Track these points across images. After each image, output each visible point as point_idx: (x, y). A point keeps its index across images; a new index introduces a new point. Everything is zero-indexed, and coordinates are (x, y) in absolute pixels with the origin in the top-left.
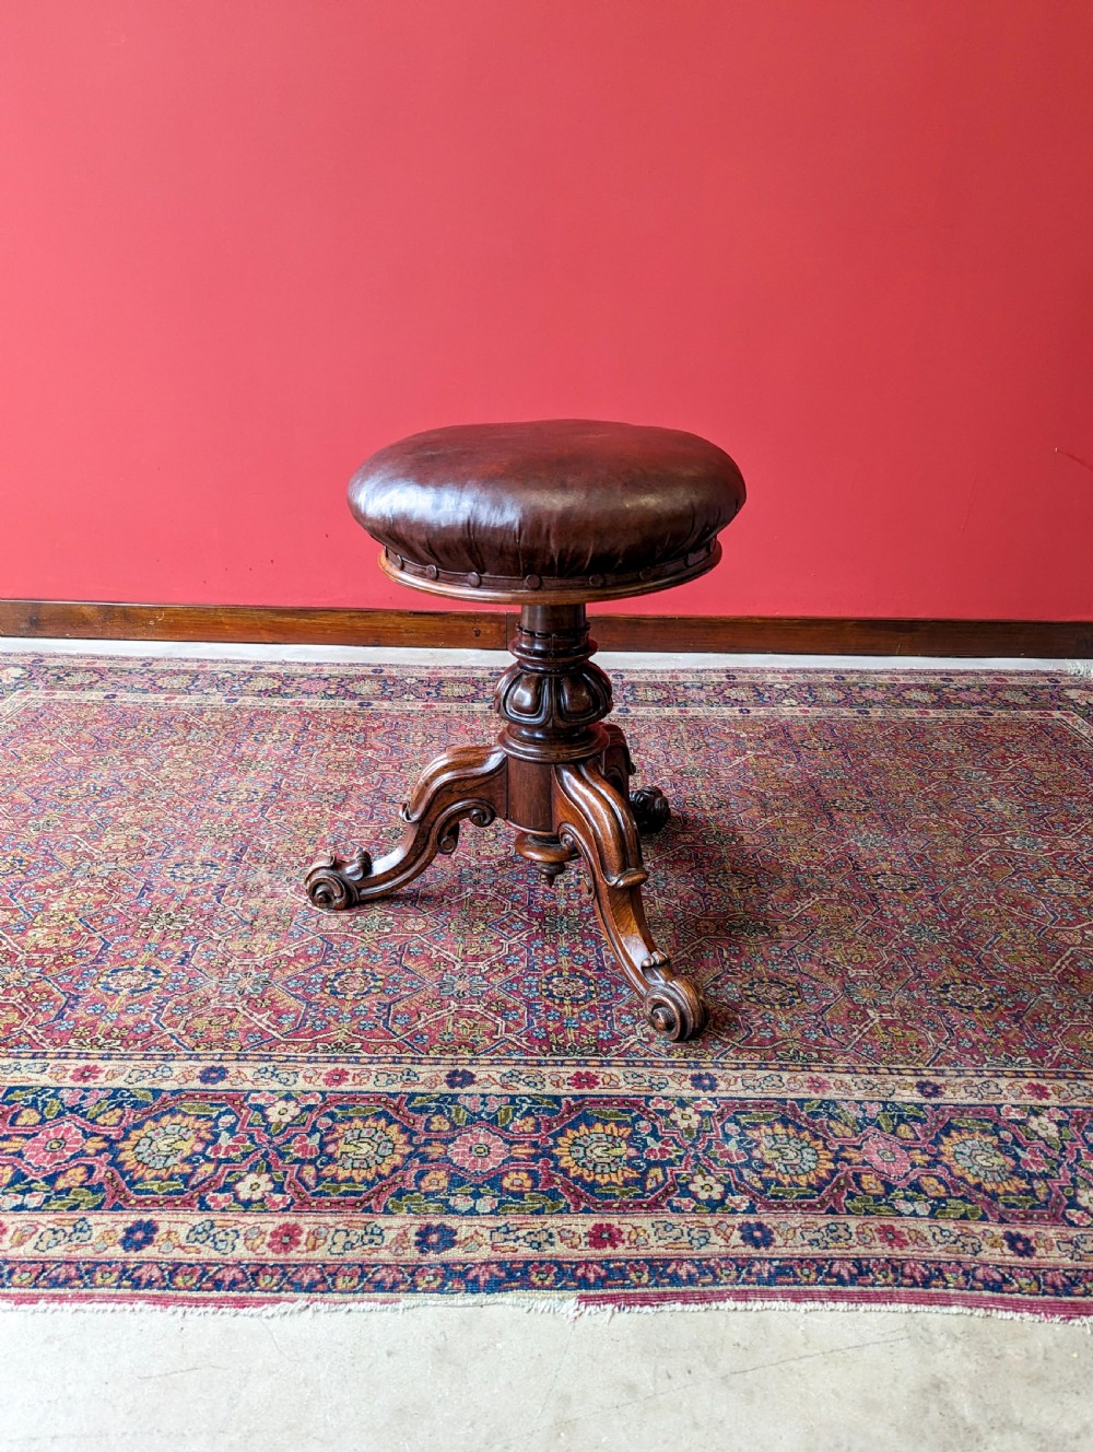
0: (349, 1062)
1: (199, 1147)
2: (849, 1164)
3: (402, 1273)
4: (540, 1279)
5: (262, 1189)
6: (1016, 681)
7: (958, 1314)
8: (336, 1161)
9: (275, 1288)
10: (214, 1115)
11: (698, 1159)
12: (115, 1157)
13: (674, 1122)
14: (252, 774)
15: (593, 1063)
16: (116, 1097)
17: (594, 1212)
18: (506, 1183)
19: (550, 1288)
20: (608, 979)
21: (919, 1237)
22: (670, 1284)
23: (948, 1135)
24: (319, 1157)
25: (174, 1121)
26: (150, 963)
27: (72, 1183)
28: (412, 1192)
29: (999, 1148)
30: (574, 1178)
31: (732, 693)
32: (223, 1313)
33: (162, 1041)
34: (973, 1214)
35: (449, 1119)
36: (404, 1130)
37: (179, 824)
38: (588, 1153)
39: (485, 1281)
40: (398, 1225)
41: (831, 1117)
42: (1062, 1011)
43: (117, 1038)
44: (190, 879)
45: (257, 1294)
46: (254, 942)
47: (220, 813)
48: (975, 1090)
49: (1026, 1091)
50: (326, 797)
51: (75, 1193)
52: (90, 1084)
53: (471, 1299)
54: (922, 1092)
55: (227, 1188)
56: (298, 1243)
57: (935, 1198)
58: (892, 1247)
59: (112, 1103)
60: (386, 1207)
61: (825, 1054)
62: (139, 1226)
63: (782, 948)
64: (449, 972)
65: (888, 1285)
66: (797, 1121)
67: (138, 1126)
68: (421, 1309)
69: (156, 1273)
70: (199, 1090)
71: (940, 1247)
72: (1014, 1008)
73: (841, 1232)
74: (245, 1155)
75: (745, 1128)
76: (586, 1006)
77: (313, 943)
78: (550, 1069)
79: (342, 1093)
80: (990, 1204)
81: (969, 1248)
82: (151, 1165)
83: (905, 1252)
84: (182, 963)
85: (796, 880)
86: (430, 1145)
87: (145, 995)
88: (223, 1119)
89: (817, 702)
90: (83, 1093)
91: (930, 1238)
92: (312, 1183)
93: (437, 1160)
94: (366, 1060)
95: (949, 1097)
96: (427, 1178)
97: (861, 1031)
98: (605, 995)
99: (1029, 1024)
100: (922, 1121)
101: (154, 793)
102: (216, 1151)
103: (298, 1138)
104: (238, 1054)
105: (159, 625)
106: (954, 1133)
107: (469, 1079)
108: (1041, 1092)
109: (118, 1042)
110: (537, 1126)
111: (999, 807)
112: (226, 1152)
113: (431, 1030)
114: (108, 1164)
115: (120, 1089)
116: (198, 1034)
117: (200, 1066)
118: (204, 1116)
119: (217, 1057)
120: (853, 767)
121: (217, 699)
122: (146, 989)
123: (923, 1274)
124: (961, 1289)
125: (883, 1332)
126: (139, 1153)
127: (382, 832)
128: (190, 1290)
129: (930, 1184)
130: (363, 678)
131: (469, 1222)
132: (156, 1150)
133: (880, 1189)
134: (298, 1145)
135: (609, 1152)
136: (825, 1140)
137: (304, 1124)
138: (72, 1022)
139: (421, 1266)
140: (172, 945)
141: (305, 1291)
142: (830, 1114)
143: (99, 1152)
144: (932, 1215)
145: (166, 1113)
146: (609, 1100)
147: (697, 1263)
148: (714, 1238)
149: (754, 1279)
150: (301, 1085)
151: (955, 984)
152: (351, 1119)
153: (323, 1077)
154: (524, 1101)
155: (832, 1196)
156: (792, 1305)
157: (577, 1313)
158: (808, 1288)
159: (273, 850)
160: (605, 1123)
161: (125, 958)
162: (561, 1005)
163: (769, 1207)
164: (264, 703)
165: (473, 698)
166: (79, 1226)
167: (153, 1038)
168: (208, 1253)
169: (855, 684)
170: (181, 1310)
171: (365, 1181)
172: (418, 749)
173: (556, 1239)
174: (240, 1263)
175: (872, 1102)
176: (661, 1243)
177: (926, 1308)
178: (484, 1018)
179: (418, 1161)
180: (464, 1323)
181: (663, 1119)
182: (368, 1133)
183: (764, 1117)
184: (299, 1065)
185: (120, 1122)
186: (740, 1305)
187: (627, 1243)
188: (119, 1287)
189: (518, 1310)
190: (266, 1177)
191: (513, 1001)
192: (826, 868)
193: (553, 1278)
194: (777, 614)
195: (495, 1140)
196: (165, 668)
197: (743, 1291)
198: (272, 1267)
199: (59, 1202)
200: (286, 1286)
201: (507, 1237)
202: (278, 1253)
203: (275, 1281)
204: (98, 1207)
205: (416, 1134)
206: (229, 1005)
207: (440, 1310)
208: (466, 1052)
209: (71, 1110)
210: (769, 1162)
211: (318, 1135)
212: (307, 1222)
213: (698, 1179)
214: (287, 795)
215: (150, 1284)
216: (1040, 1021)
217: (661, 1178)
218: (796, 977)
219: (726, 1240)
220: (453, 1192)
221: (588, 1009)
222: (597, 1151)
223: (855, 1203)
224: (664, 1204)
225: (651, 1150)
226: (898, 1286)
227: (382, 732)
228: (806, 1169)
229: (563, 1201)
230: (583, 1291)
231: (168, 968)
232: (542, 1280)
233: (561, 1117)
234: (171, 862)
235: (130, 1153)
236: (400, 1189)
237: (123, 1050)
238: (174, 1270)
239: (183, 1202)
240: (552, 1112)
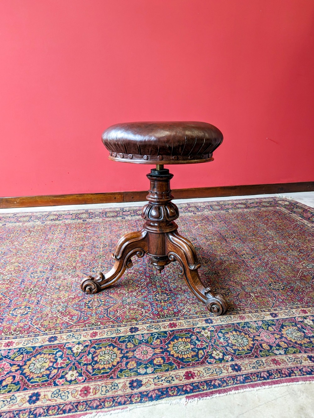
0: (97, 329)
1: (51, 364)
2: (258, 341)
3: (127, 398)
4: (172, 393)
5: (75, 376)
6: (264, 200)
7: (301, 384)
8: (98, 363)
9: (85, 410)
10: (55, 353)
11: (213, 346)
12: (22, 371)
13: (203, 335)
14: (53, 244)
15: (174, 320)
16: (20, 351)
17: (185, 368)
18: (155, 362)
19: (176, 395)
20: (173, 293)
21: (284, 361)
22: (214, 388)
23: (283, 328)
24: (92, 362)
25: (41, 357)
26: (26, 305)
27: (8, 383)
28: (125, 370)
29: (298, 330)
30: (176, 357)
31: (190, 209)
33: (34, 330)
34: (297, 351)
35: (133, 343)
36: (119, 349)
37: (31, 261)
38: (179, 349)
39: (155, 396)
40: (123, 381)
41: (248, 327)
42: (304, 288)
43: (18, 331)
44: (37, 277)
45: (78, 413)
46: (60, 294)
47: (44, 256)
48: (287, 314)
49: (301, 312)
50: (77, 248)
51: (10, 386)
52: (11, 347)
53: (151, 403)
54: (272, 316)
55: (62, 377)
56: (90, 393)
57: (285, 348)
58: (277, 365)
59: (19, 353)
60: (117, 376)
61: (242, 308)
62: (34, 395)
63: (222, 278)
64: (124, 297)
65: (279, 378)
66: (239, 330)
67: (29, 360)
68: (135, 409)
69: (42, 411)
70: (48, 345)
71: (290, 363)
72: (291, 288)
73: (261, 363)
74: (67, 365)
75: (224, 334)
76: (168, 302)
77: (80, 292)
78: (161, 323)
79: (97, 339)
80: (301, 347)
81: (298, 362)
82: (35, 373)
83: (281, 366)
84: (37, 304)
85: (221, 258)
86: (128, 353)
87: (26, 315)
88: (58, 354)
89: (214, 210)
90: (8, 351)
91: (287, 361)
92: (91, 371)
93: (131, 358)
94: (103, 328)
95: (280, 317)
96: (129, 364)
97: (250, 300)
98: (173, 298)
99: (296, 292)
100: (275, 325)
101: (22, 252)
102: (57, 365)
103: (84, 357)
104: (60, 331)
105: (18, 203)
106: (284, 327)
107: (137, 329)
108: (305, 312)
109: (19, 332)
110: (161, 342)
111: (270, 233)
112: (61, 365)
113: (122, 315)
114: (20, 374)
115: (21, 348)
116: (46, 326)
117: (48, 337)
118: (51, 354)
119: (53, 333)
120: (228, 226)
121: (39, 223)
122: (26, 314)
123: (288, 372)
124: (300, 375)
125: (281, 393)
126: (30, 369)
127: (96, 257)
128: (55, 415)
129: (282, 344)
130: (83, 213)
131: (146, 377)
132: (36, 367)
133: (268, 348)
134: (85, 359)
135: (185, 347)
136: (248, 335)
137: (85, 352)
138: (2, 327)
139: (132, 395)
140: (33, 299)
141: (95, 409)
142: (248, 326)
143: (16, 371)
144: (285, 353)
145: (38, 354)
146: (182, 331)
147: (220, 380)
148: (223, 371)
149: (239, 382)
150: (83, 339)
151: (272, 283)
152: (101, 348)
153: (89, 335)
154: (155, 334)
155: (255, 352)
156: (252, 389)
157: (186, 402)
158: (255, 382)
159: (63, 265)
160: (182, 338)
161: (18, 304)
162: (161, 303)
163: (237, 358)
164: (54, 222)
165: (117, 216)
166: (12, 398)
167: (30, 330)
168: (59, 401)
169: (223, 204)
171: (109, 368)
172: (103, 232)
173: (175, 378)
174: (71, 403)
175: (259, 321)
176: (208, 375)
177: (292, 383)
178: (138, 310)
179: (125, 359)
180: (150, 412)
181: (199, 335)
182: (107, 352)
183: (229, 330)
184: (81, 332)
185: (23, 359)
186: (237, 392)
187: (197, 376)
189: (167, 405)
190: (75, 371)
191: (146, 303)
192: (228, 254)
193: (177, 392)
194: (199, 187)
195: (149, 348)
196: (21, 215)
197: (236, 387)
198: (82, 402)
199: (4, 390)
200: (88, 408)
201: (159, 380)
202: (84, 397)
203: (84, 407)
204: (18, 390)
205: (123, 350)
206: (55, 316)
207: (142, 409)
208: (134, 321)
209: (5, 357)
210: (234, 344)
211: (91, 355)
212: (92, 385)
213: (214, 352)
214: (65, 249)
215: (40, 415)
216: (299, 291)
217: (203, 354)
218: (228, 286)
219: (227, 371)
220: (138, 368)
221: (169, 303)
222: (182, 348)
223: (263, 353)
224: (206, 362)
225: (198, 345)
226: (282, 377)
227: (91, 228)
228: (246, 344)
229: (174, 365)
230: (187, 395)
231: (33, 306)
232: (173, 393)
233: (168, 338)
234: (30, 273)
235: (28, 369)
236: (121, 369)
237: (21, 335)
238: (48, 409)
239: (48, 384)
240: (165, 337)
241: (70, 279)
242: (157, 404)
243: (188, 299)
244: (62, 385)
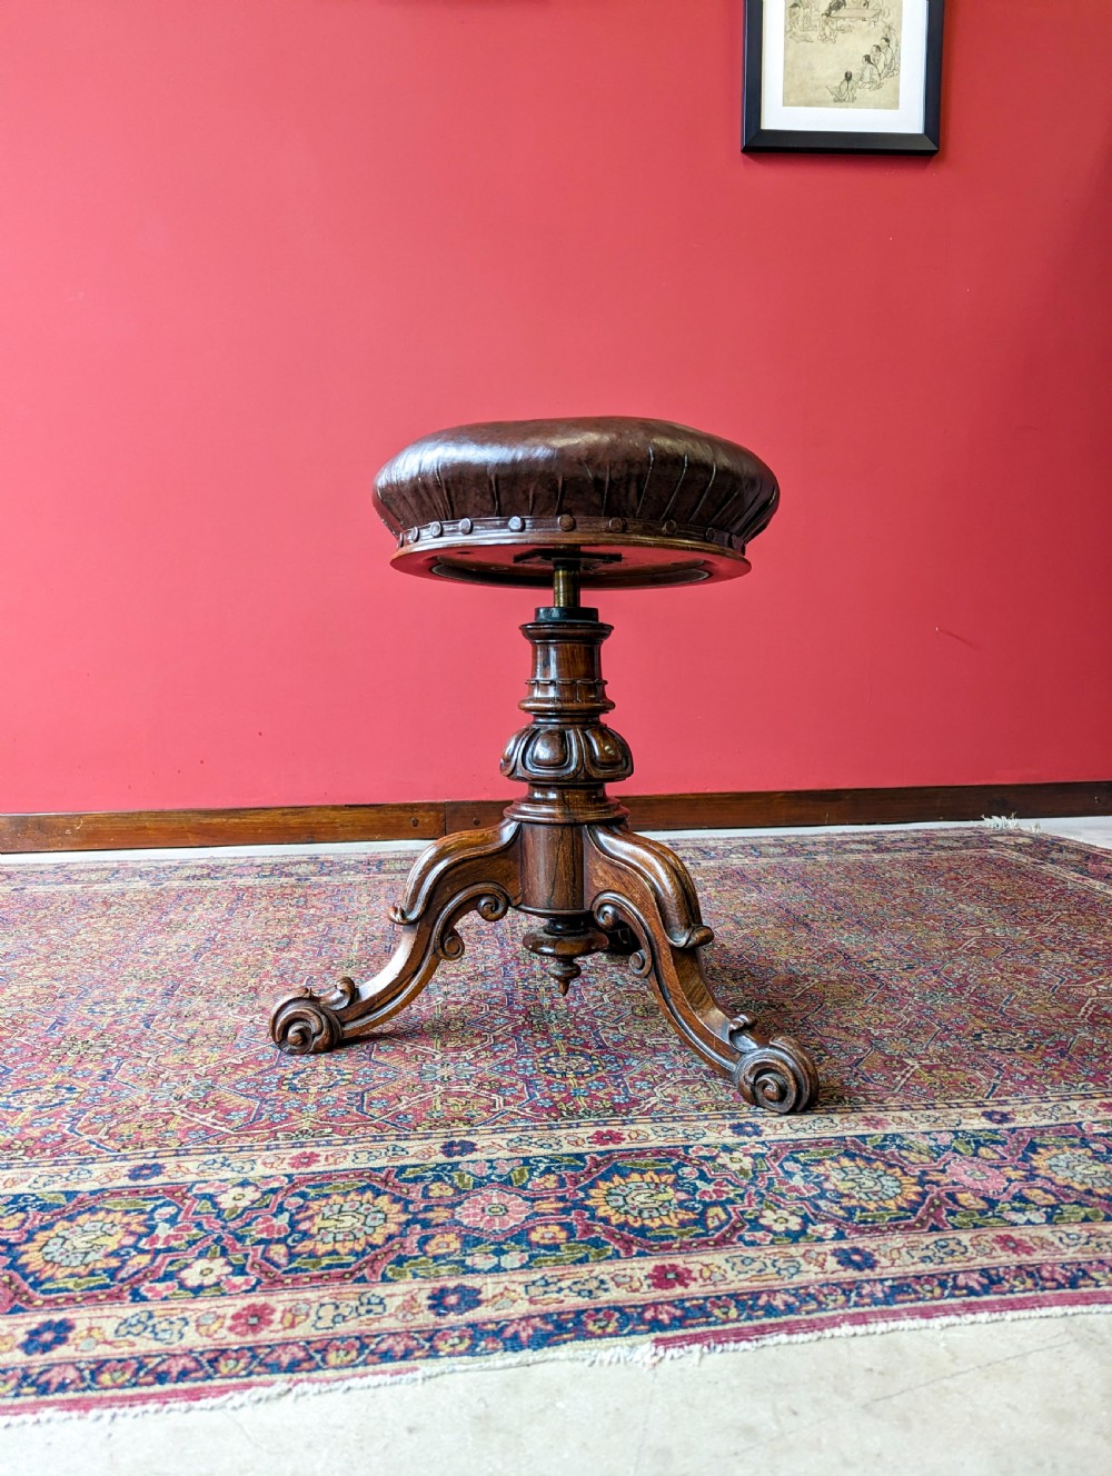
0: (319, 1146)
1: (130, 1240)
2: (938, 1186)
3: (416, 1339)
4: (600, 1328)
5: (216, 1273)
6: (942, 834)
8: (313, 1236)
9: (244, 1373)
10: (148, 1209)
11: (762, 1195)
12: (15, 1259)
13: (724, 1166)
14: (182, 933)
15: (613, 1123)
16: (18, 1203)
17: (650, 1255)
18: (535, 1237)
19: (615, 1334)
20: (611, 1054)
21: (1044, 1244)
22: (765, 1316)
23: (1035, 1152)
24: (290, 1235)
25: (94, 1219)
26: (62, 1082)
28: (416, 1258)
29: (1096, 1158)
30: (617, 1226)
32: (170, 1410)
34: (1097, 1216)
35: (451, 1186)
36: (396, 1200)
38: (628, 1199)
39: (529, 1336)
40: (403, 1291)
41: (900, 1147)
42: (1106, 1045)
44: (111, 1013)
45: (218, 1382)
46: (192, 1055)
47: (146, 962)
48: (1047, 1113)
49: (1100, 1109)
50: (266, 943)
53: (512, 1358)
54: (990, 1120)
55: (169, 1277)
56: (270, 1322)
57: (1047, 1206)
58: (1019, 1255)
59: (12, 1209)
60: (384, 1276)
61: (872, 1097)
62: (48, 1326)
63: (794, 1019)
64: (428, 1062)
65: (1030, 1290)
66: (864, 1154)
67: (47, 1227)
68: (448, 1376)
69: (71, 1374)
70: (127, 1187)
71: (1072, 1249)
72: (1056, 1046)
73: (953, 1247)
74: (191, 1243)
75: (805, 1164)
76: (594, 1078)
77: (263, 1050)
78: (564, 1131)
79: (314, 1173)
82: (64, 1264)
83: (1034, 1257)
84: (103, 1080)
85: (790, 970)
86: (432, 1210)
87: (57, 1109)
88: (160, 1211)
89: (762, 855)
91: (1057, 1242)
92: (283, 1261)
93: (443, 1224)
94: (341, 1142)
95: (1020, 1121)
96: (433, 1243)
97: (903, 1076)
98: (613, 1067)
99: (1076, 1057)
100: (1003, 1143)
101: (69, 953)
102: (153, 1242)
103: (260, 1220)
104: (177, 1150)
106: (1040, 1150)
107: (471, 1147)
109: (21, 1152)
110: (561, 1182)
111: (968, 909)
112: (166, 1242)
113: (414, 1110)
114: (5, 1267)
115: (22, 1195)
116: (124, 1138)
117: (129, 1165)
118: (134, 1211)
119: (150, 1155)
120: (814, 893)
122: (57, 1104)
123: (1064, 1276)
125: (1041, 1338)
126: (47, 1254)
127: (334, 964)
128: (122, 1387)
129: (1035, 1194)
130: (299, 863)
131: (496, 1280)
132: (70, 1248)
133: (982, 1205)
134: (261, 1227)
135: (655, 1197)
136: (902, 1168)
137: (267, 1206)
139: (439, 1330)
140: (90, 1066)
141: (285, 1372)
142: (897, 1145)
144: (1049, 1220)
145: (84, 1212)
146: (642, 1153)
147: (793, 1292)
148: (804, 1267)
149: (867, 1300)
150: (260, 1170)
151: (985, 1032)
152: (326, 1196)
153: (287, 1161)
155: (929, 1215)
156: (923, 1322)
157: (656, 1359)
158: (935, 1303)
159: (210, 985)
160: (642, 1173)
161: (31, 1080)
162: (564, 1078)
163: (862, 1232)
164: (194, 883)
167: (66, 1145)
168: (145, 1345)
169: (794, 843)
170: (108, 1413)
171: (352, 1252)
172: (365, 905)
173: (611, 1285)
174: (191, 1351)
175: (941, 1132)
176: (742, 1276)
177: (1085, 1309)
178: (476, 1096)
179: (418, 1227)
180: (507, 1386)
181: (710, 1164)
182: (351, 1206)
183: (825, 1154)
184: (255, 1153)
185: (23, 1225)
186: (860, 1329)
187: (699, 1280)
188: (17, 1395)
189: (577, 1365)
190: (222, 1261)
191: (507, 1080)
192: (817, 959)
193: (616, 1324)
195: (512, 1199)
196: (82, 868)
197: (859, 1314)
198: (236, 1351)
200: (259, 1369)
201: (547, 1289)
202: (243, 1336)
203: (241, 1365)
205: (410, 1202)
206: (163, 1110)
207: (473, 1375)
208: (461, 1125)
210: (846, 1192)
211: (286, 1216)
212: (280, 1301)
213: (768, 1213)
214: (223, 945)
215: (63, 1387)
216: (1086, 1054)
217: (723, 1217)
218: (818, 1039)
219: (822, 1266)
220: (469, 1252)
221: (597, 1079)
222: (641, 1198)
223: (959, 1219)
224: (735, 1240)
225: (705, 1192)
226: (1043, 1289)
227: (324, 896)
228: (892, 1194)
229: (611, 1247)
230: (659, 1334)
231: (86, 1085)
232: (603, 1328)
233: (589, 1172)
234: (89, 1002)
235: (36, 1254)
236: (400, 1255)
237: (26, 1159)
238: (98, 1369)
239: (110, 1296)
240: (576, 1168)
241: (231, 1017)
242: (535, 1363)
243: (668, 1071)
244: (166, 1298)
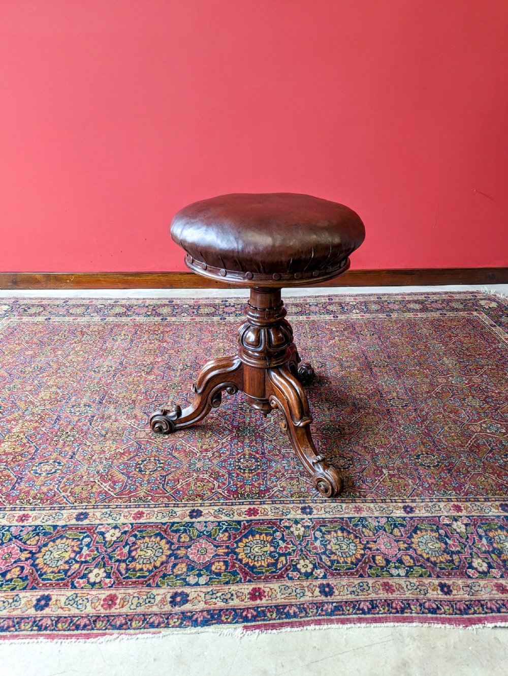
0: (145, 507)
1: (73, 555)
2: (371, 551)
3: (163, 618)
5: (100, 576)
6: (457, 297)
7: (416, 627)
8: (136, 560)
9: (104, 628)
10: (81, 538)
11: (302, 551)
12: (34, 561)
13: (292, 532)
14: (110, 357)
15: (257, 503)
16: (36, 530)
17: (253, 582)
18: (213, 568)
19: (230, 623)
20: (266, 458)
21: (400, 587)
22: (286, 618)
23: (416, 533)
24: (128, 558)
25: (62, 542)
26: (56, 459)
27: (14, 576)
28: (170, 575)
29: (438, 539)
30: (244, 564)
31: (330, 308)
32: (79, 642)
33: (59, 500)
34: (425, 574)
35: (189, 535)
36: (168, 542)
37: (75, 385)
38: (252, 551)
39: (201, 621)
40: (163, 593)
41: (364, 526)
42: (470, 466)
43: (39, 499)
44: (78, 414)
45: (95, 632)
46: (105, 445)
47: (94, 378)
48: (429, 509)
49: (452, 509)
50: (143, 368)
51: (14, 581)
52: (25, 523)
53: (194, 630)
54: (405, 511)
55: (85, 576)
56: (115, 604)
57: (408, 567)
58: (388, 593)
59: (34, 534)
60: (157, 584)
61: (362, 493)
62: (43, 597)
63: (346, 439)
64: (194, 458)
65: (385, 613)
66: (348, 529)
67: (46, 545)
68: (171, 636)
69: (49, 622)
70: (75, 525)
71: (410, 592)
72: (449, 465)
73: (365, 587)
74: (94, 559)
75: (324, 534)
76: (255, 473)
77: (132, 445)
78: (237, 507)
79: (141, 523)
80: (433, 568)
81: (423, 592)
82: (50, 565)
83: (393, 595)
84: (71, 458)
85: (354, 403)
86: (180, 549)
87: (54, 475)
88: (85, 540)
89: (368, 311)
90: (21, 528)
91: (405, 587)
92: (124, 572)
93: (182, 558)
94: (153, 506)
95: (418, 513)
96: (177, 567)
97: (379, 480)
98: (264, 467)
99: (455, 474)
100: (405, 526)
101: (65, 369)
102: (81, 557)
103: (119, 548)
104: (94, 505)
105: (72, 282)
106: (418, 532)
107: (199, 514)
108: (458, 509)
109: (39, 501)
110: (229, 537)
111: (447, 362)
112: (85, 558)
113: (183, 488)
114: (31, 565)
115: (38, 526)
116: (76, 495)
117: (76, 512)
118: (76, 539)
119: (84, 507)
120: (383, 344)
121: (97, 319)
122: (53, 472)
123: (401, 606)
124: (418, 613)
125: (382, 637)
126: (45, 559)
127: (167, 386)
128: (64, 630)
129: (406, 559)
130: (164, 305)
131: (195, 590)
132: (53, 557)
133: (383, 563)
134: (119, 552)
135: (262, 549)
136: (360, 539)
137: (122, 541)
138: (18, 491)
139: (171, 614)
140: (67, 449)
141: (118, 629)
142: (363, 525)
143: (27, 559)
144: (407, 576)
145: (59, 538)
146: (262, 522)
147: (299, 606)
148: (307, 593)
149: (324, 613)
150: (123, 520)
151: (423, 454)
152: (144, 537)
153: (132, 515)
154: (224, 524)
155: (362, 568)
156: (341, 626)
157: (242, 635)
158: (348, 617)
159: (118, 397)
160: (261, 534)
161: (45, 456)
162: (244, 473)
163: (332, 575)
164: (118, 320)
165: (213, 314)
166: (15, 599)
167: (55, 498)
168: (74, 611)
169: (386, 301)
170: (59, 641)
171: (148, 570)
172: (187, 341)
173: (235, 597)
174: (88, 615)
175: (383, 517)
176: (283, 596)
177: (402, 624)
178: (208, 481)
179: (173, 558)
180: (190, 642)
181: (287, 531)
182: (151, 545)
183: (333, 528)
184: (122, 510)
185: (38, 543)
186: (317, 627)
187: (267, 597)
188: (32, 630)
189: (215, 634)
190: (103, 570)
191: (222, 472)
192: (368, 396)
193: (232, 618)
195: (209, 546)
196: (74, 303)
197: (319, 620)
198: (103, 617)
199: (7, 586)
200: (109, 627)
201: (212, 597)
202: (106, 610)
203: (104, 624)
204: (24, 589)
205: (173, 544)
206: (92, 479)
207: (179, 636)
208: (199, 500)
209: (15, 537)
210: (334, 551)
211: (128, 547)
212: (120, 593)
213: (301, 561)
214: (126, 368)
215: (46, 628)
216: (460, 472)
217: (285, 562)
218: (352, 454)
219: (313, 593)
220: (189, 574)
221: (257, 474)
222: (256, 549)
223: (372, 571)
224: (285, 576)
225: (281, 548)
226: (390, 613)
227: (171, 333)
228: (351, 554)
229: (239, 576)
230: (246, 624)
231: (65, 461)
232: (227, 619)
233: (241, 532)
234: (70, 405)
235: (41, 559)
236: (164, 573)
237: (41, 505)
238: (58, 620)
239: (64, 585)
240: (237, 529)
241: (123, 421)
242: (201, 633)
243: (286, 471)
